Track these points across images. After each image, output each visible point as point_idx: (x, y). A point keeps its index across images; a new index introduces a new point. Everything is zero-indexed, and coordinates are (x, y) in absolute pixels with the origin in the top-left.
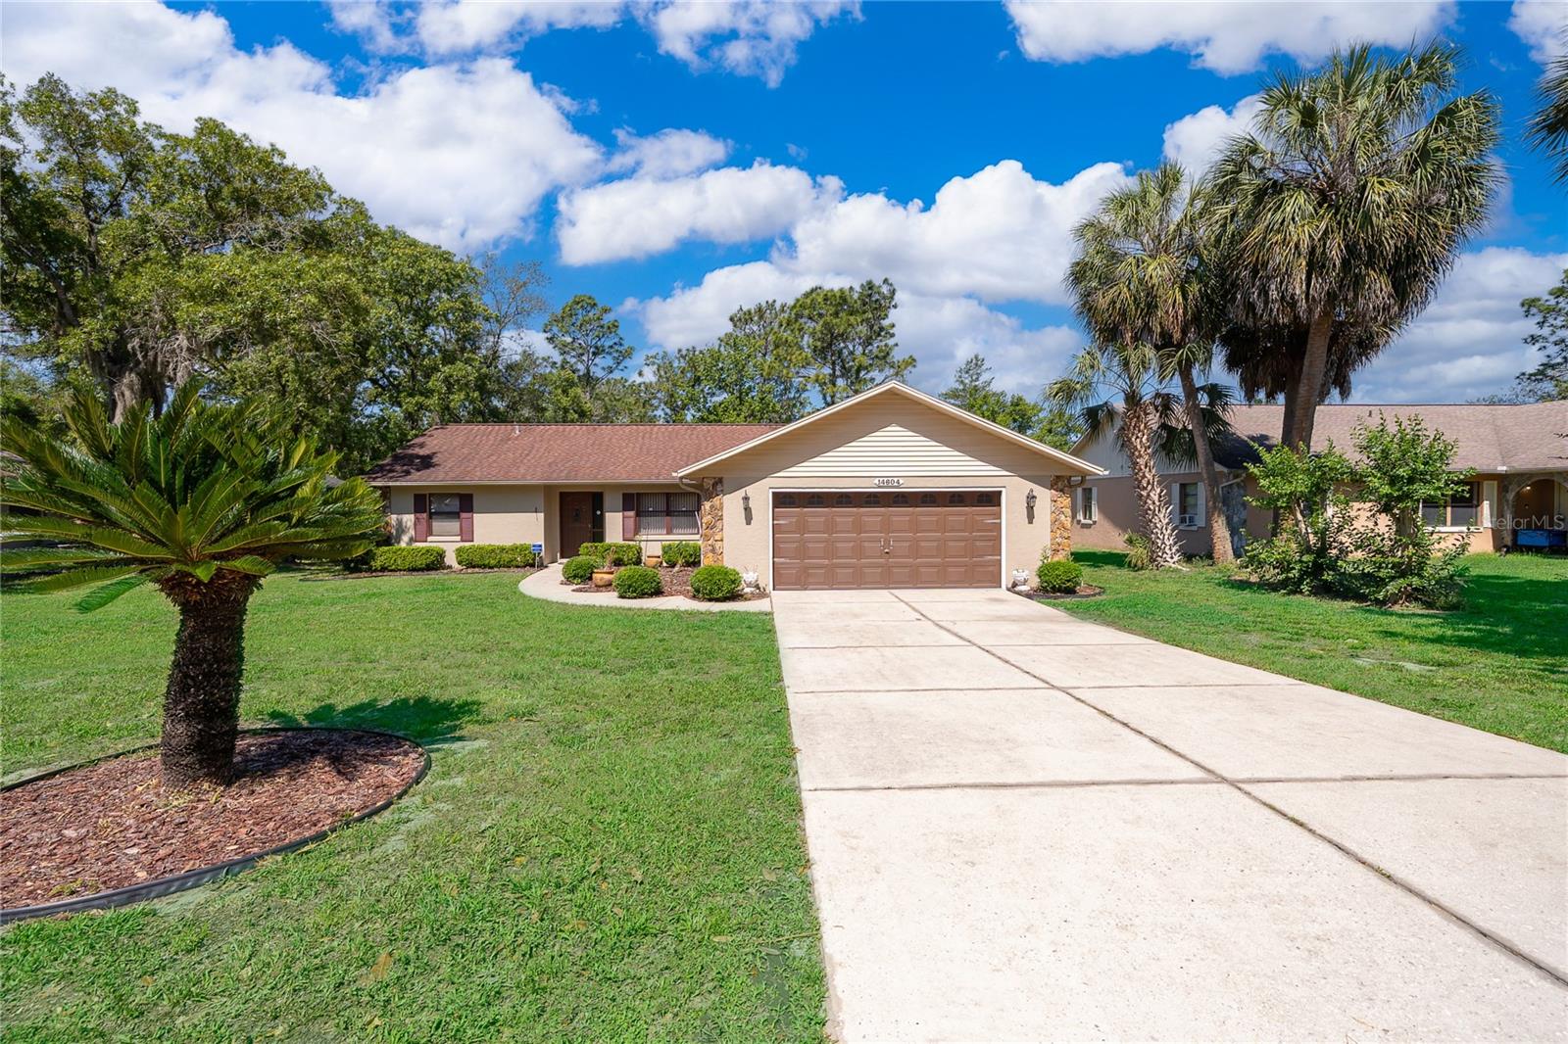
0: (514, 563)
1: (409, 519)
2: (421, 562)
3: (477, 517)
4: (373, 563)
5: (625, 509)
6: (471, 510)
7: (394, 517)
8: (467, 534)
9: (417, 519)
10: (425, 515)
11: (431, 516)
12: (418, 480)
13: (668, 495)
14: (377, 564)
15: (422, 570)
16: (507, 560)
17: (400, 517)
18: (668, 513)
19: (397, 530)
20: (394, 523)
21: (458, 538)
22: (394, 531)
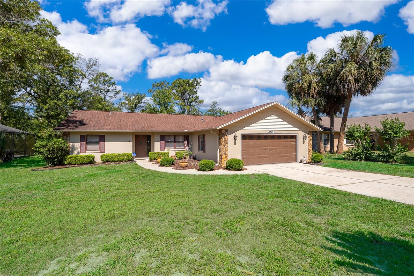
0: (125, 160)
1: (77, 145)
2: (87, 161)
3: (106, 144)
4: (65, 162)
5: (161, 140)
6: (104, 141)
7: (71, 144)
8: (102, 150)
9: (81, 144)
10: (85, 143)
11: (87, 143)
12: (81, 129)
13: (175, 136)
14: (67, 162)
15: (87, 164)
16: (122, 159)
17: (73, 144)
18: (175, 142)
19: (72, 149)
20: (71, 146)
21: (99, 151)
22: (71, 149)
